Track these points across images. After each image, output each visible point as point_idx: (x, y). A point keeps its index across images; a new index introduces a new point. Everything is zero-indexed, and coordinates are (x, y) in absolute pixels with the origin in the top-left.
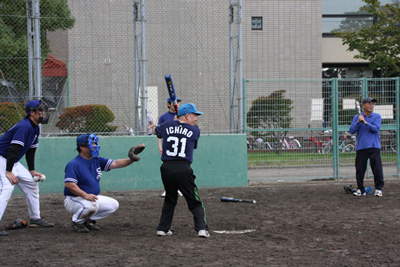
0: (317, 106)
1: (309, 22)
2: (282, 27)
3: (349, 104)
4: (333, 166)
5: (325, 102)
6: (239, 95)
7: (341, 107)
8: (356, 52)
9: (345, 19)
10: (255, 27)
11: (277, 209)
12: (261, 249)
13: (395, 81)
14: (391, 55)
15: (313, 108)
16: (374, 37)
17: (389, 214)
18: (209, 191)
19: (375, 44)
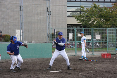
1: (63, 13)
3: (79, 35)
4: (75, 52)
5: (73, 34)
6: (49, 32)
7: (77, 36)
8: (78, 21)
9: (71, 12)
11: (64, 64)
12: (66, 77)
13: (91, 29)
16: (83, 17)
17: (96, 66)
18: (42, 59)
19: (83, 19)
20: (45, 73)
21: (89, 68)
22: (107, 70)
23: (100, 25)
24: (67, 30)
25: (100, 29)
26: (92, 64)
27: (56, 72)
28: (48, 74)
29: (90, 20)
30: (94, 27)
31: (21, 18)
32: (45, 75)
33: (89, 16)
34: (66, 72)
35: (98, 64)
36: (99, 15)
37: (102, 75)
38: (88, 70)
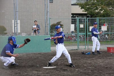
0: (72, 27)
2: (59, 2)
3: (82, 26)
4: (77, 45)
5: (75, 25)
6: (48, 23)
7: (79, 27)
8: (83, 10)
10: (51, 2)
11: (62, 60)
12: (60, 73)
14: (94, 11)
15: (71, 27)
16: (89, 5)
17: (97, 61)
18: (39, 53)
19: (89, 7)
20: (37, 69)
21: (89, 64)
22: (109, 66)
23: (108, 14)
24: (71, 20)
25: (108, 19)
26: (94, 58)
27: (50, 69)
28: (40, 71)
29: (97, 9)
30: (101, 16)
31: (15, 6)
32: (36, 72)
33: (95, 4)
34: (61, 69)
35: (100, 59)
36: (107, 2)
37: (101, 72)
38: (87, 66)
